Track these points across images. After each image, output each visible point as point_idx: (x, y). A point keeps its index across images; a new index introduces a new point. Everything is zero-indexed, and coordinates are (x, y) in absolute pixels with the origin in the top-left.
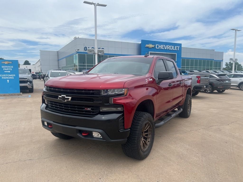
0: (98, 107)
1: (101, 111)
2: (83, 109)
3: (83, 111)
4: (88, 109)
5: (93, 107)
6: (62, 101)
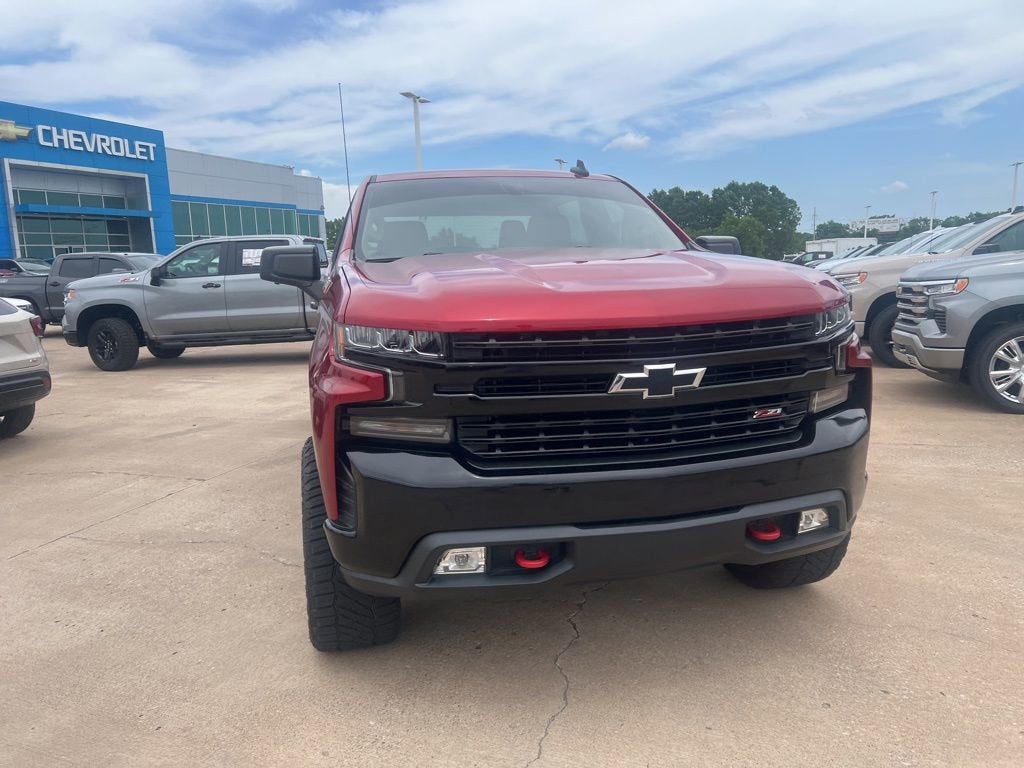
0: (804, 397)
1: (815, 407)
2: (745, 415)
4: (772, 412)
6: (646, 395)
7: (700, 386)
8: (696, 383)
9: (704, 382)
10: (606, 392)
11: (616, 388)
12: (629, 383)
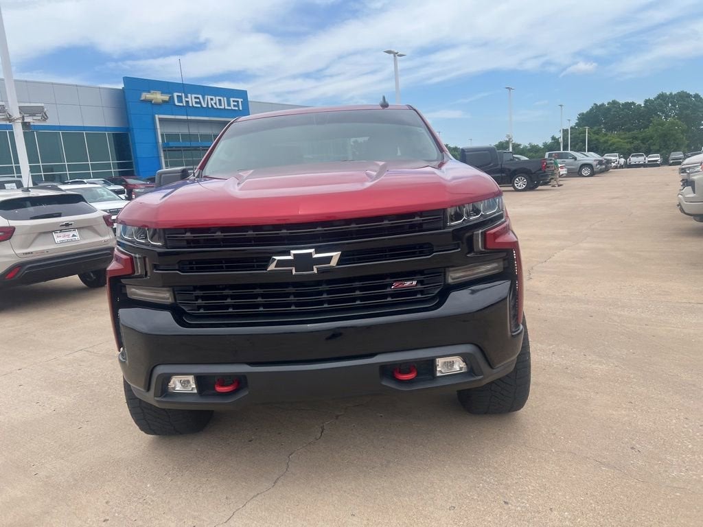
0: (441, 272)
1: (450, 281)
2: (385, 286)
3: (385, 296)
4: (408, 284)
5: (421, 272)
6: (294, 272)
7: (338, 264)
8: (334, 263)
9: (340, 262)
10: (266, 270)
11: (272, 267)
12: (280, 263)
